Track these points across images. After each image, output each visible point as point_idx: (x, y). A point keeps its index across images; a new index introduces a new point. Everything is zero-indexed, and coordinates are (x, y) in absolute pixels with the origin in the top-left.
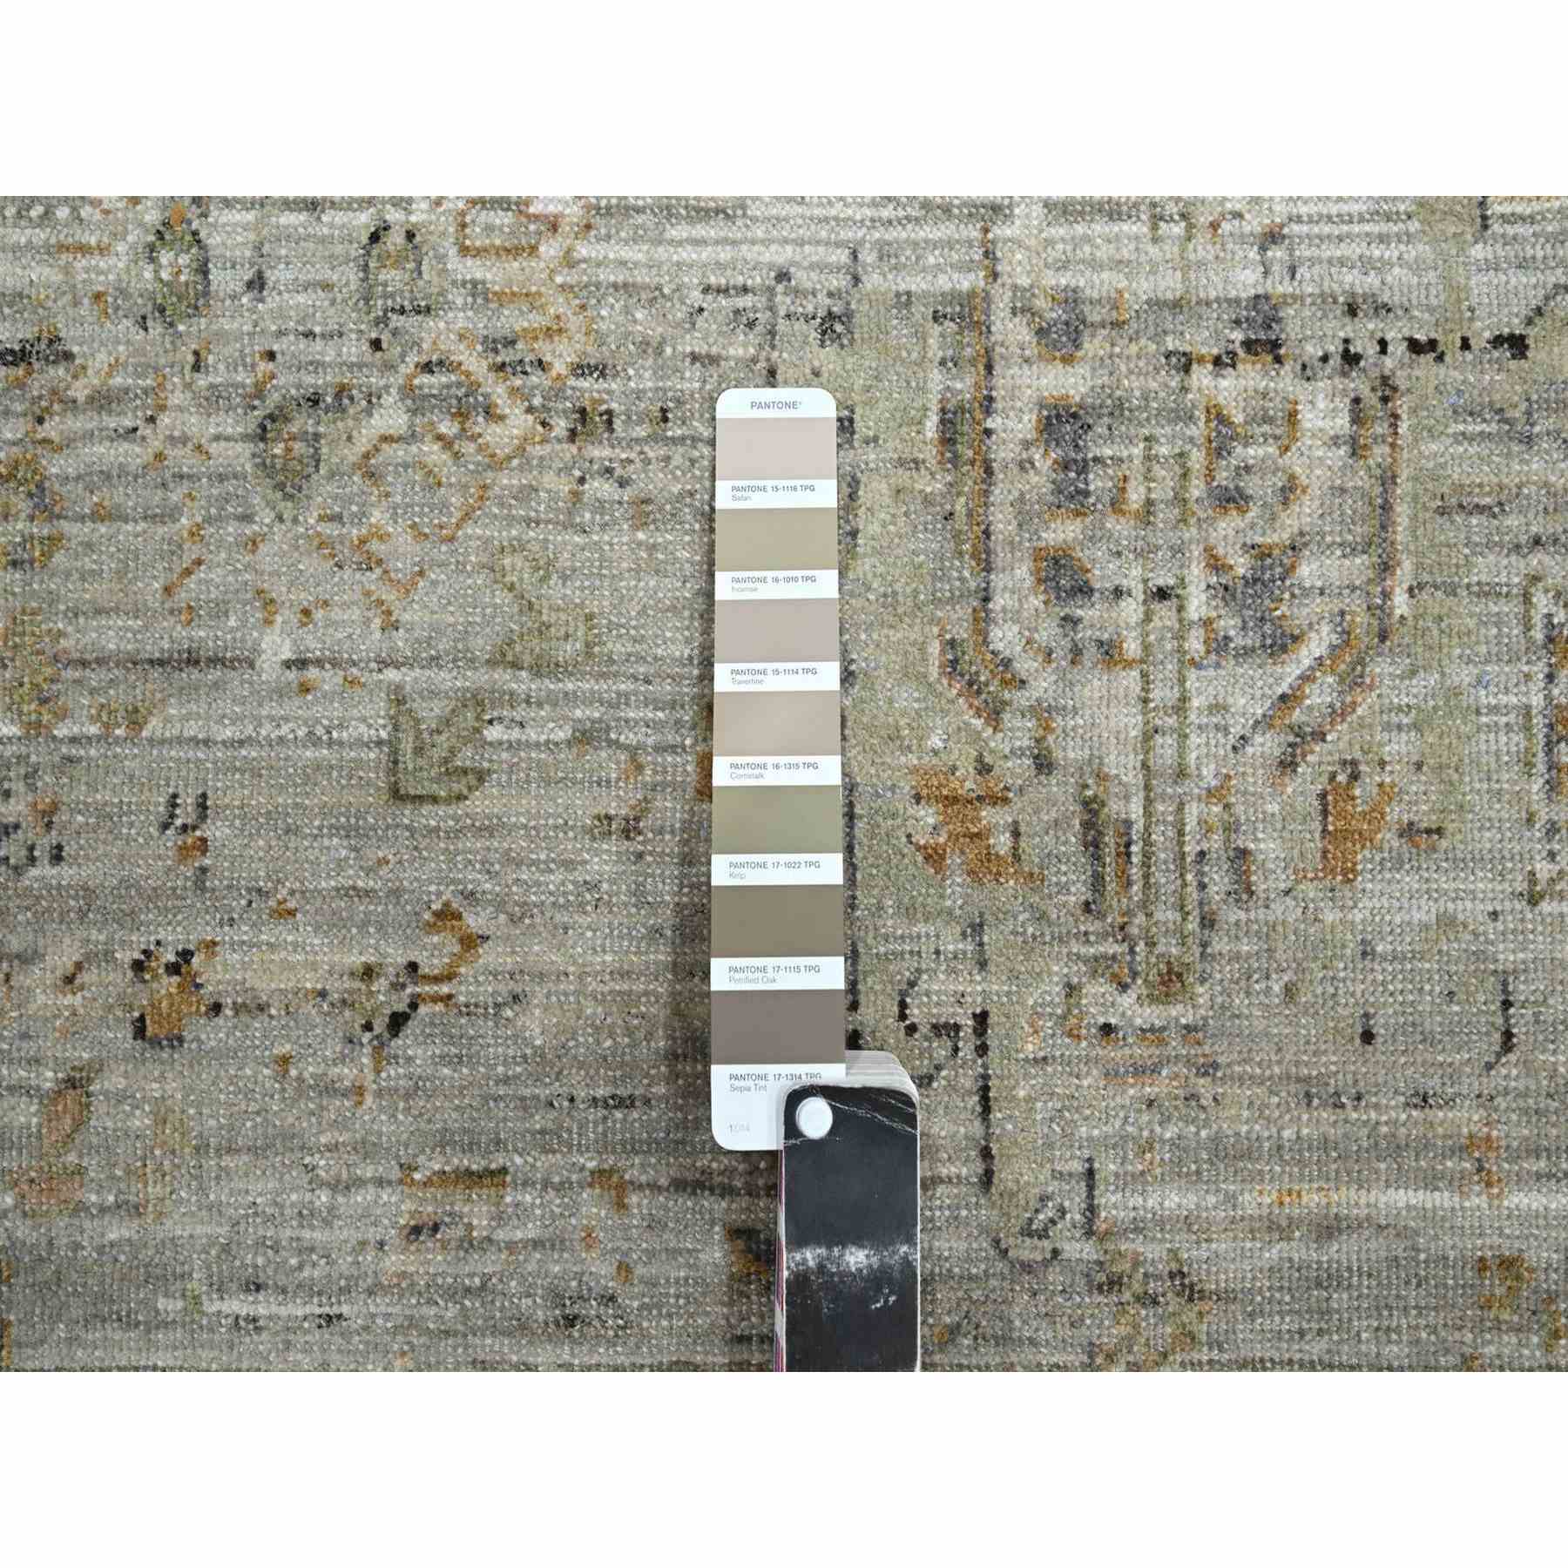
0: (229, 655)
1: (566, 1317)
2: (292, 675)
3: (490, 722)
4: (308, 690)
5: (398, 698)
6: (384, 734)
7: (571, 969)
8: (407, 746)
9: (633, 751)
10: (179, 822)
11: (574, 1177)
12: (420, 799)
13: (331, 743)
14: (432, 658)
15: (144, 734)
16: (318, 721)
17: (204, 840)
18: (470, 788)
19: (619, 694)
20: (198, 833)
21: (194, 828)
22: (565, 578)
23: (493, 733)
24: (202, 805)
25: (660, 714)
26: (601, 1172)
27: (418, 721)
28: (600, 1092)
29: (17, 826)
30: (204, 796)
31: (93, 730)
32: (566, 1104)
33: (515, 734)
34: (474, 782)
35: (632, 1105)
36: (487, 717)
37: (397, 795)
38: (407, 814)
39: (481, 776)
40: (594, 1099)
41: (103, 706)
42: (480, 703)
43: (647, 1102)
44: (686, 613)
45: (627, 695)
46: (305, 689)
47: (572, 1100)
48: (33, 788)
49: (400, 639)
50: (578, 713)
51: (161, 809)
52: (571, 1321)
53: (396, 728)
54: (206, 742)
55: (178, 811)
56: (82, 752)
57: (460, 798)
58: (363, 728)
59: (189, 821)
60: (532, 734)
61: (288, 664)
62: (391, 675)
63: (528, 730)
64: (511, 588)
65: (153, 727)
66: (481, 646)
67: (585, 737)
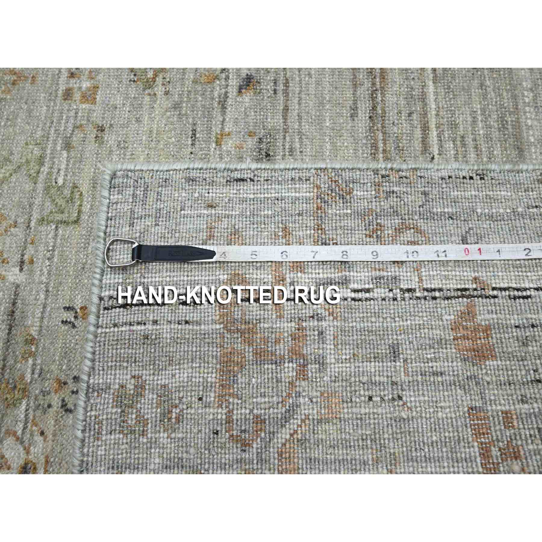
0: (13, 297)
1: (266, 156)
2: (25, 268)
3: (56, 183)
4: (32, 260)
5: (42, 221)
6: (54, 227)
7: (146, 153)
8: (59, 217)
9: (75, 127)
10: (73, 319)
11: (218, 152)
12: (80, 212)
13: (53, 250)
14: (30, 206)
15: (36, 337)
16: (45, 255)
17: (81, 308)
18: (79, 191)
19: (55, 133)
20: (78, 310)
21: (76, 312)
22: (12, 154)
23: (60, 181)
24: (67, 309)
25: (64, 117)
26: (217, 142)
27: (51, 212)
28: (190, 142)
29: (63, 400)
30: (64, 308)
31: (30, 361)
32: (193, 156)
33: (62, 173)
34: (77, 190)
35: (195, 130)
36: (54, 184)
37: (76, 222)
38: (84, 217)
39: (75, 187)
40: (192, 145)
41: (22, 357)
42: (49, 187)
43: (195, 124)
44: (32, 107)
45: (56, 130)
46: (32, 262)
47: (191, 153)
48: (49, 393)
49: (20, 220)
50: (59, 148)
51: (66, 328)
52: (268, 155)
53: (52, 222)
54: (44, 307)
55: (69, 320)
56: (39, 367)
57: (81, 195)
58: (50, 236)
59: (73, 315)
60: (63, 166)
61: (21, 270)
62: (33, 224)
63: (62, 168)
64: (11, 175)
65: (34, 332)
66: (28, 187)
67: (68, 146)
